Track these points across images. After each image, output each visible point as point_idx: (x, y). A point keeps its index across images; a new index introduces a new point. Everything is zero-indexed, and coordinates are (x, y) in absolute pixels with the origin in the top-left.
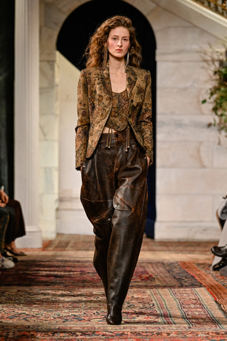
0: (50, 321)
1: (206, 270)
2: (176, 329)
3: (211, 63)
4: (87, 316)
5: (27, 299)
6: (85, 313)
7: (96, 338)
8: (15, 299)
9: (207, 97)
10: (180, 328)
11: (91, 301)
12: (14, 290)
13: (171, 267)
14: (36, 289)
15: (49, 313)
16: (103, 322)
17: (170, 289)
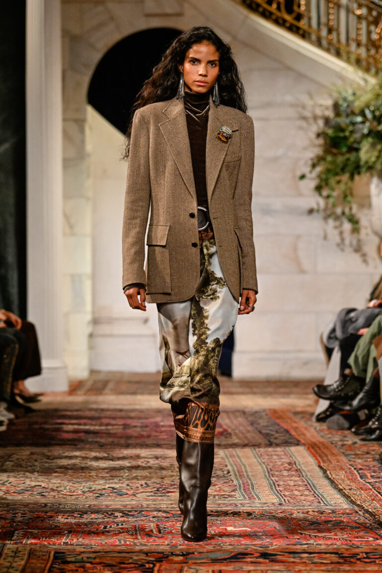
0: (77, 496)
1: (306, 422)
2: (261, 507)
3: (312, 121)
4: (132, 489)
5: (43, 465)
6: (128, 485)
7: (143, 520)
8: (26, 465)
9: (306, 170)
10: (266, 505)
11: (137, 467)
12: (25, 452)
13: (256, 417)
14: (57, 451)
15: (76, 485)
16: (154, 497)
17: (253, 449)
